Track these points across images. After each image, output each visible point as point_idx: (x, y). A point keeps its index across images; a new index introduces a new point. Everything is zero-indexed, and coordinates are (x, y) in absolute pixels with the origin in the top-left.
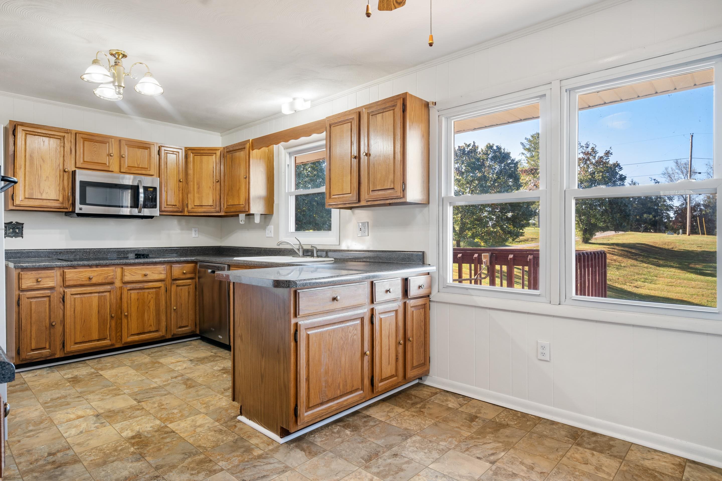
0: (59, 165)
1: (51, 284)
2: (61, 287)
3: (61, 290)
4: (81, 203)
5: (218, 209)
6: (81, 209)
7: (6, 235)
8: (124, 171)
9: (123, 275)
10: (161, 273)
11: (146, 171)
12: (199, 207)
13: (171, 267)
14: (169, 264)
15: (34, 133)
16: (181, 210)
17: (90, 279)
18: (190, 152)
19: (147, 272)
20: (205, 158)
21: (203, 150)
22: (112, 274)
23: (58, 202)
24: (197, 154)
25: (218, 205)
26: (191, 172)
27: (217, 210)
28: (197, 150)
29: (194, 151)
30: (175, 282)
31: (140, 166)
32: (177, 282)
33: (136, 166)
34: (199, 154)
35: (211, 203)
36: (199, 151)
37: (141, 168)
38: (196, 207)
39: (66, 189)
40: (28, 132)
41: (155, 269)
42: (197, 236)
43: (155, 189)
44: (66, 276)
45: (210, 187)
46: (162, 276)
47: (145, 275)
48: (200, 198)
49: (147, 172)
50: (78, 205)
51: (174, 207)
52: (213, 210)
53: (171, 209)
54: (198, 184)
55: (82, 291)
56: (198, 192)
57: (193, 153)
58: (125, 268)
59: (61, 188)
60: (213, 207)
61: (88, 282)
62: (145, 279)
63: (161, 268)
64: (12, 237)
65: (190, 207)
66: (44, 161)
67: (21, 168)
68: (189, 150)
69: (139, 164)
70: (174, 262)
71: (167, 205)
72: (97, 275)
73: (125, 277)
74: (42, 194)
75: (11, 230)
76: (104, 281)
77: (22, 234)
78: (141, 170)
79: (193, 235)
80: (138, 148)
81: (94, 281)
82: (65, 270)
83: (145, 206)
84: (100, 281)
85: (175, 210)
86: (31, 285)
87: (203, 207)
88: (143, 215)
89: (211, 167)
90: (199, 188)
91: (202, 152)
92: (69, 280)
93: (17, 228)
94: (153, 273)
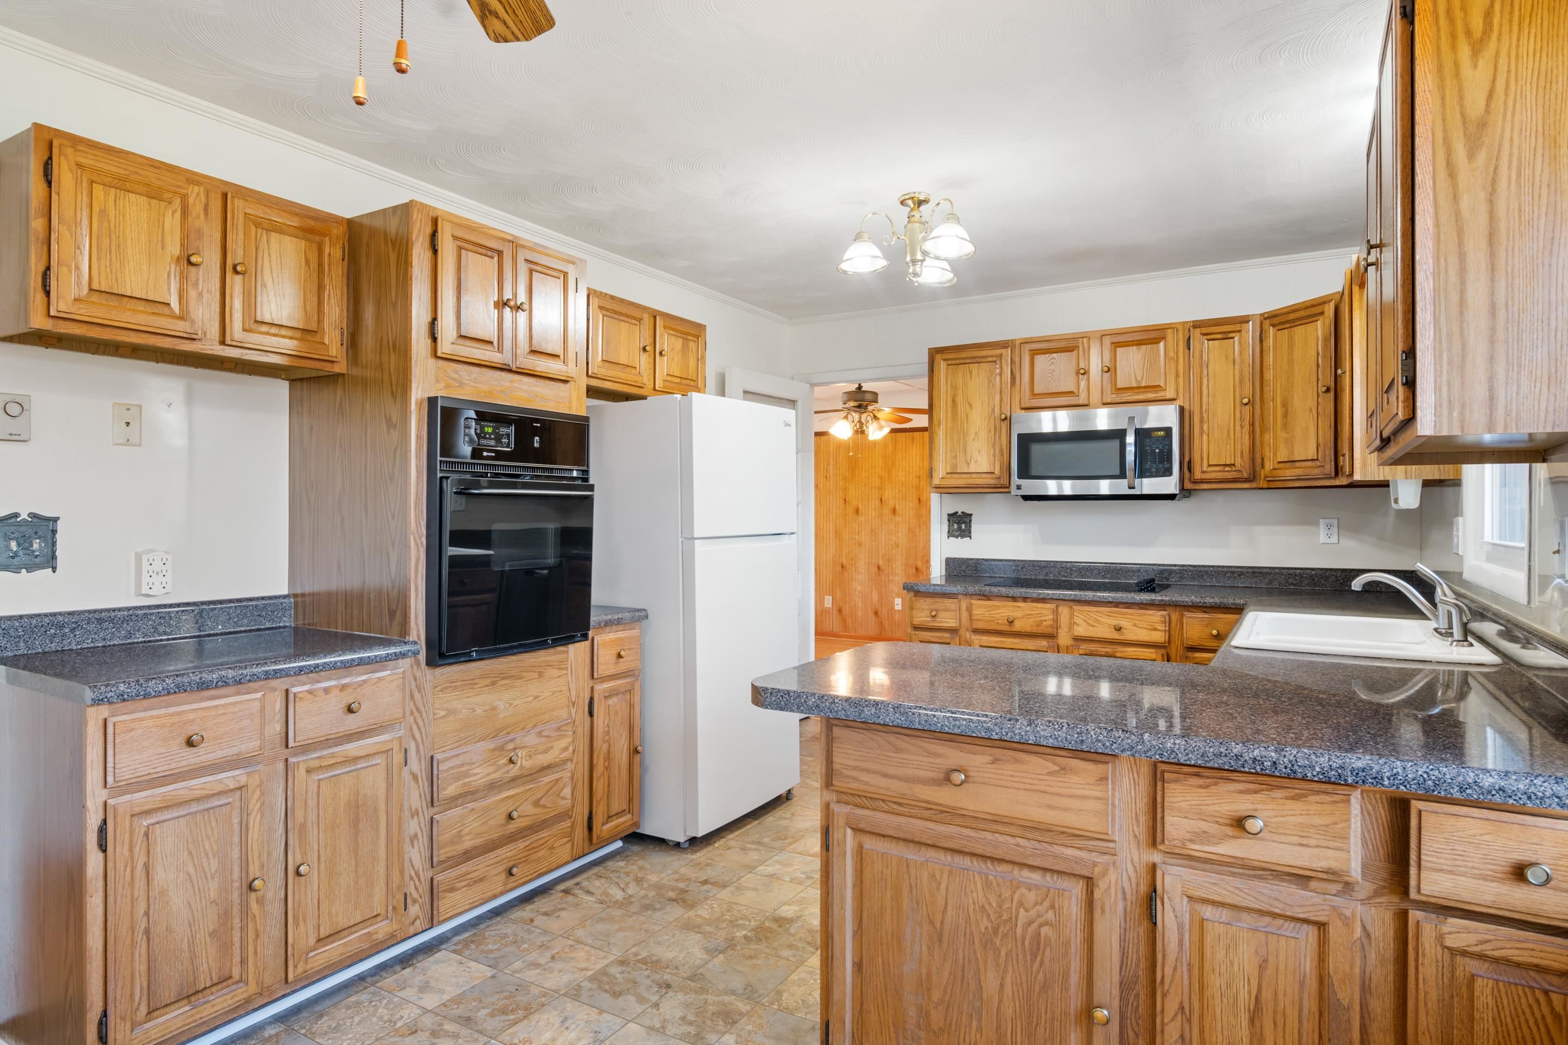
0: (993, 410)
1: (952, 623)
2: (967, 630)
3: (968, 635)
4: (1020, 477)
5: (1329, 468)
6: (1019, 487)
7: (951, 534)
8: (1109, 401)
9: (1072, 625)
10: (1155, 629)
11: (1156, 392)
12: (1288, 465)
13: (1182, 616)
14: (1178, 609)
15: (958, 362)
16: (1246, 475)
17: (1011, 622)
18: (1267, 323)
19: (1123, 623)
20: (1299, 331)
21: (1294, 311)
22: (1051, 617)
23: (994, 476)
24: (1283, 327)
25: (1328, 459)
26: (1269, 375)
27: (1325, 471)
28: (1282, 314)
29: (1276, 321)
30: (1190, 654)
31: (1143, 384)
32: (1197, 655)
33: (1134, 385)
34: (1288, 325)
35: (1311, 454)
36: (1285, 318)
37: (1145, 387)
38: (1282, 465)
39: (1005, 451)
40: (950, 362)
41: (1141, 618)
42: (1334, 539)
43: (1168, 431)
44: (974, 612)
45: (1311, 410)
46: (1159, 637)
47: (1119, 629)
48: (1289, 442)
49: (1160, 395)
50: (1015, 480)
51: (1227, 469)
52: (1317, 471)
53: (1220, 476)
54: (1285, 405)
55: (997, 642)
56: (1285, 426)
57: (1273, 326)
58: (1077, 608)
59: (997, 451)
60: (1318, 463)
61: (1006, 628)
62: (1115, 636)
63: (1156, 617)
64: (957, 537)
65: (1269, 465)
66: (971, 405)
67: (939, 425)
68: (1265, 319)
69: (1139, 379)
70: (1189, 606)
71: (1209, 465)
72: (1023, 617)
73: (1076, 627)
74: (968, 464)
75: (956, 526)
76: (1035, 630)
77: (970, 532)
78: (1144, 393)
79: (1323, 538)
80: (1138, 345)
81: (1018, 626)
82: (973, 602)
83: (1142, 472)
84: (1028, 629)
85: (1230, 476)
86: (925, 621)
87: (1298, 464)
88: (1139, 493)
89: (1314, 353)
90: (1285, 415)
91: (1292, 316)
92: (978, 620)
93: (964, 522)
94: (1135, 625)
